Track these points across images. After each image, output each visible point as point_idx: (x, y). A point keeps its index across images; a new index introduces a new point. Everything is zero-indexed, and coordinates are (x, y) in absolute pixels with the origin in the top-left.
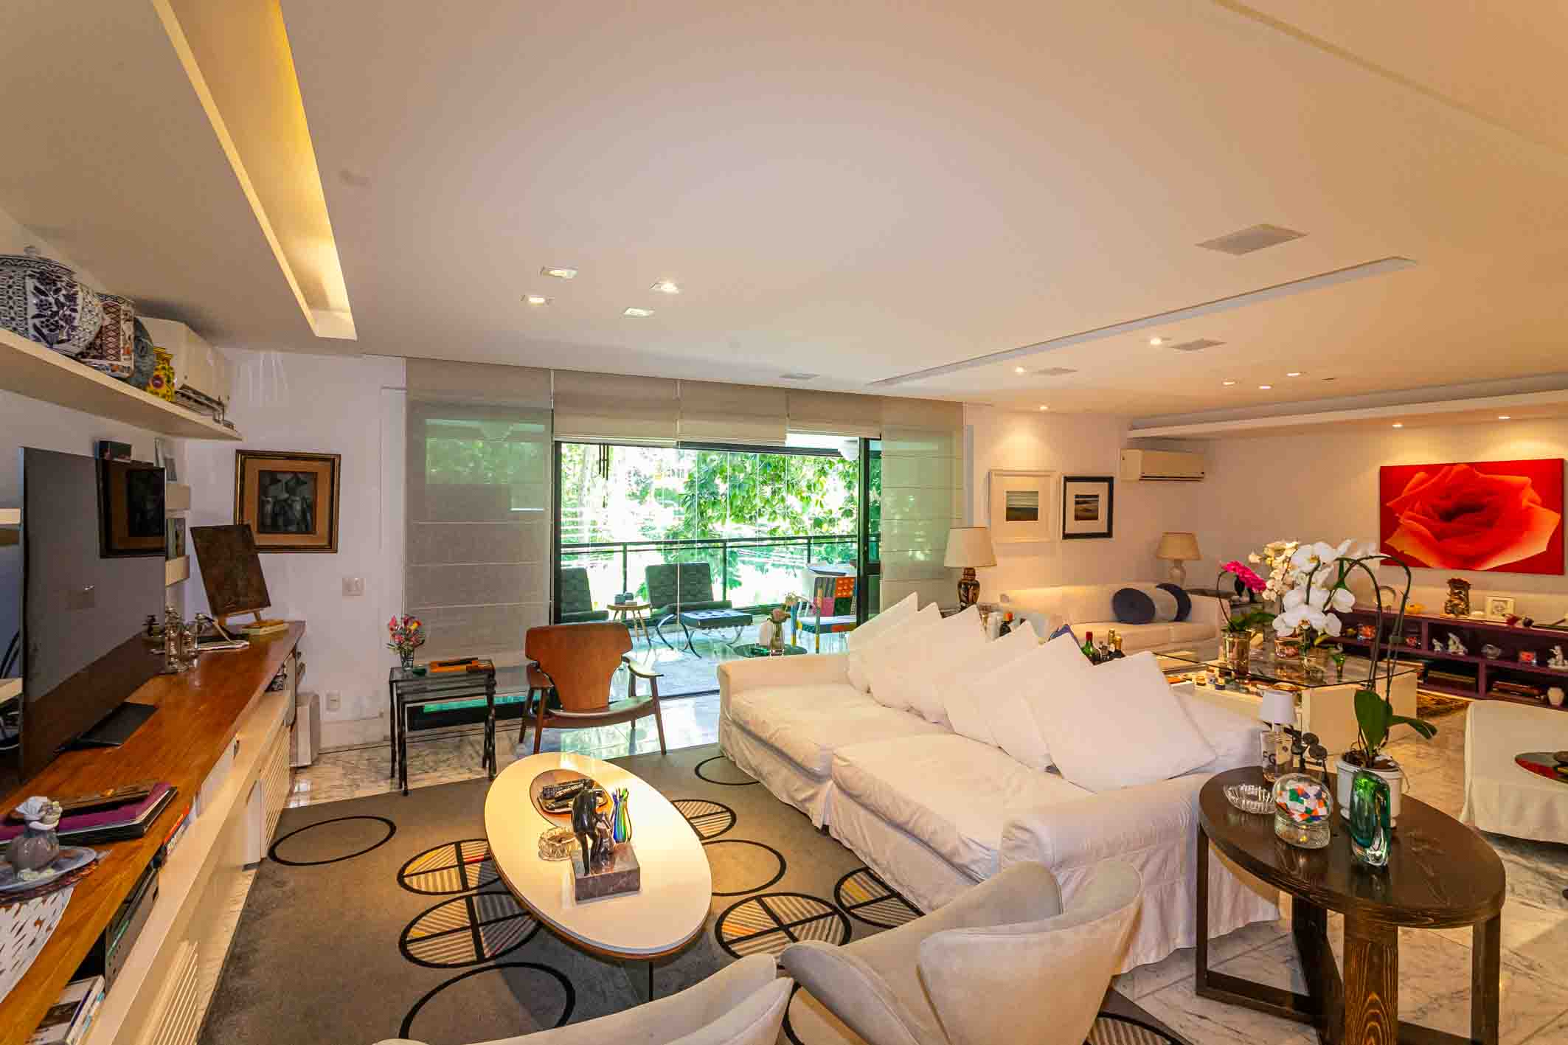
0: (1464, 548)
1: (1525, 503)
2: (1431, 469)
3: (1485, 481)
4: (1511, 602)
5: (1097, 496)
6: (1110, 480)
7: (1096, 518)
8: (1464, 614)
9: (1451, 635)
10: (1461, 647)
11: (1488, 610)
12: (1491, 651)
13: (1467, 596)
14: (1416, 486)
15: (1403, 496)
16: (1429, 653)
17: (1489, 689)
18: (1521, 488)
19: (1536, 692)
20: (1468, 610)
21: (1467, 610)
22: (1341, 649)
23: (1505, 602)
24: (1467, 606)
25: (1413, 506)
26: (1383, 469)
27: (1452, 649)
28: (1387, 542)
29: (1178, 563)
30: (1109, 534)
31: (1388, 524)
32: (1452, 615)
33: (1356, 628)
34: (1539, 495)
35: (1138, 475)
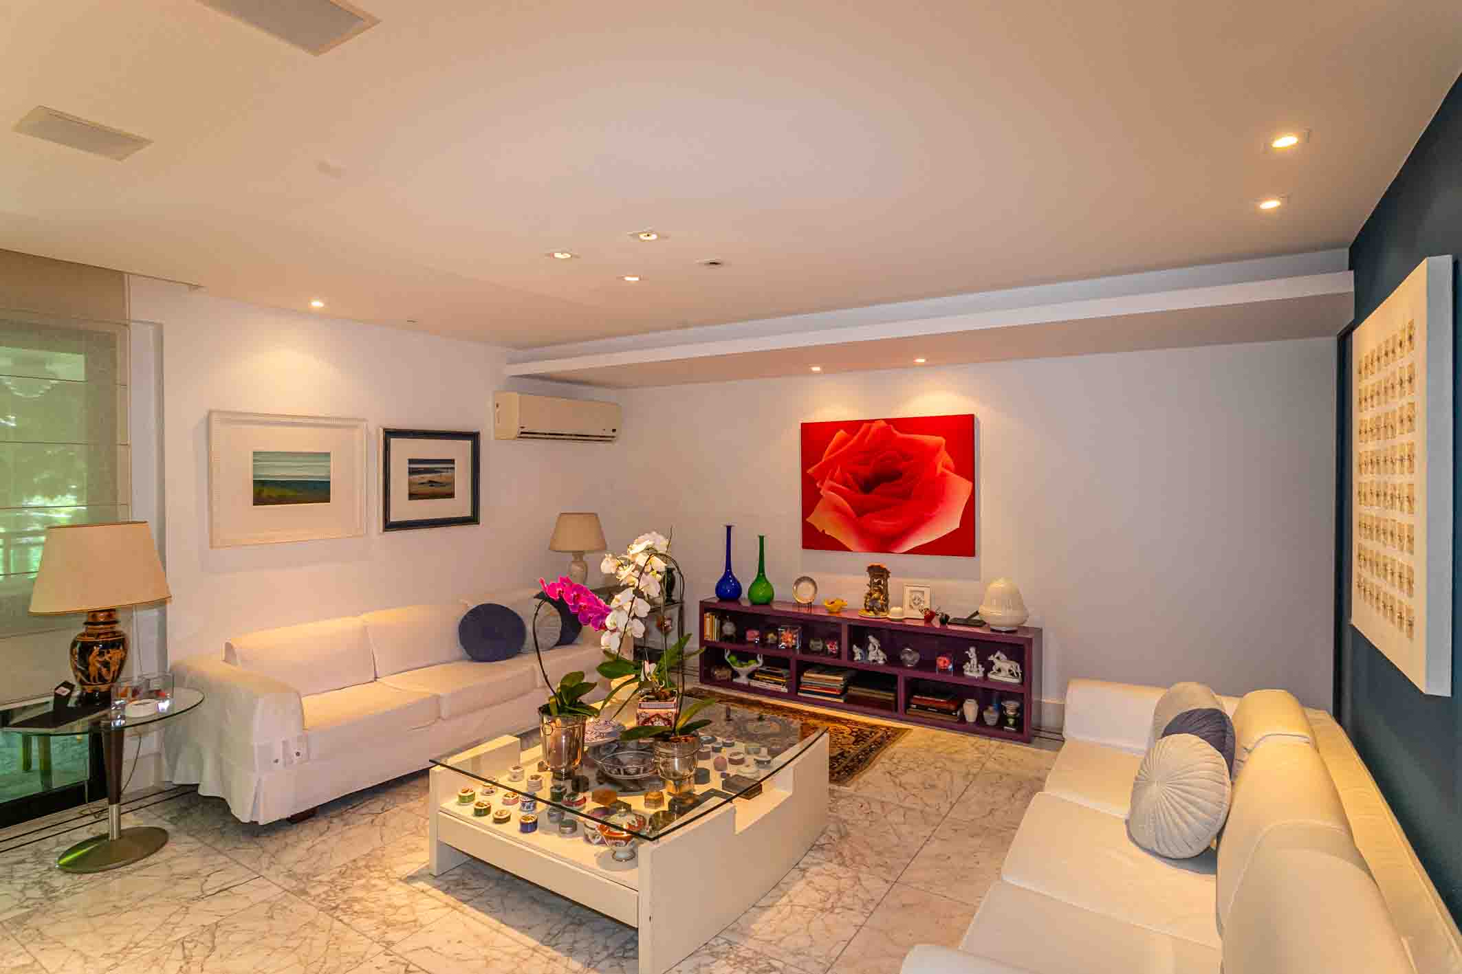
0: (882, 525)
1: (940, 469)
2: (852, 427)
3: (903, 440)
4: (927, 591)
5: (452, 461)
6: (474, 437)
7: (451, 495)
8: (883, 611)
9: (871, 638)
10: (881, 654)
11: (906, 606)
12: (910, 657)
13: (886, 586)
14: (838, 447)
15: (823, 460)
16: (849, 664)
17: (907, 706)
18: (935, 450)
19: (952, 707)
20: (887, 606)
21: (884, 608)
22: (761, 661)
23: (923, 592)
24: (886, 599)
25: (833, 474)
26: (803, 425)
27: (871, 658)
28: (808, 520)
29: (579, 555)
30: (473, 519)
31: (810, 499)
32: (871, 614)
33: (776, 633)
34: (952, 457)
35: (516, 431)
